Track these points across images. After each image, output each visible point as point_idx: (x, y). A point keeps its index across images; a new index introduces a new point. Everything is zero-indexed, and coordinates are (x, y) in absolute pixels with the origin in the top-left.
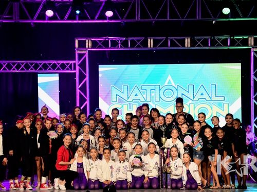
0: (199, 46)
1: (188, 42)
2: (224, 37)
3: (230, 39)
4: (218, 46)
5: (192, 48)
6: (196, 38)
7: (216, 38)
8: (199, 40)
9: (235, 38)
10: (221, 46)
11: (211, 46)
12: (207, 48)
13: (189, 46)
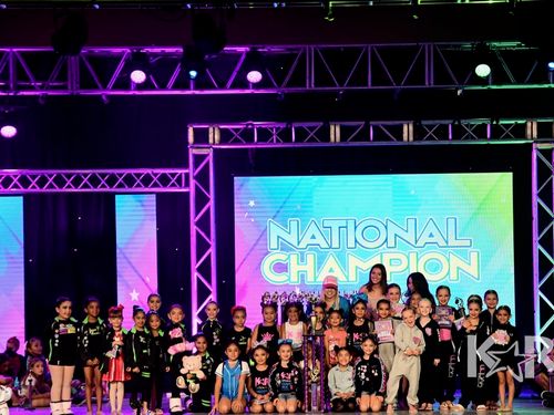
0: (431, 138)
1: (408, 131)
2: (478, 122)
3: (492, 125)
4: (467, 138)
5: (416, 143)
6: (424, 122)
7: (464, 122)
8: (430, 127)
9: (501, 122)
10: (473, 138)
11: (453, 138)
12: (447, 143)
13: (411, 139)
